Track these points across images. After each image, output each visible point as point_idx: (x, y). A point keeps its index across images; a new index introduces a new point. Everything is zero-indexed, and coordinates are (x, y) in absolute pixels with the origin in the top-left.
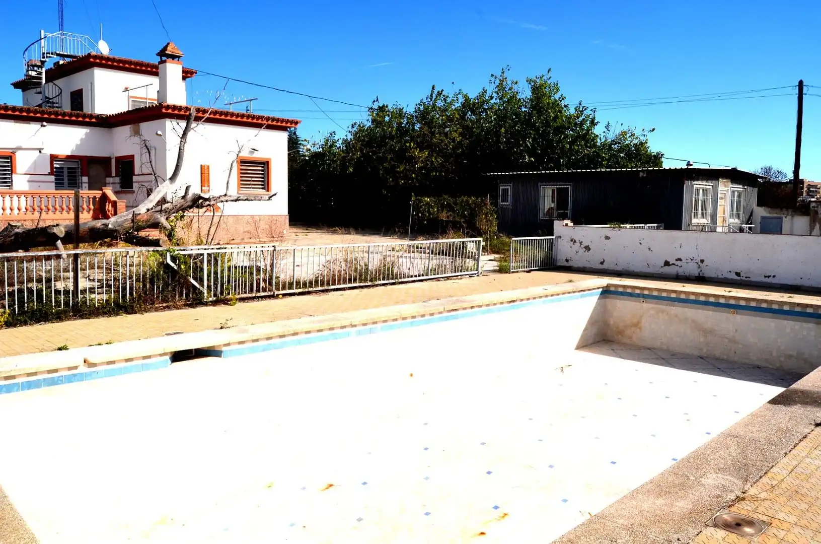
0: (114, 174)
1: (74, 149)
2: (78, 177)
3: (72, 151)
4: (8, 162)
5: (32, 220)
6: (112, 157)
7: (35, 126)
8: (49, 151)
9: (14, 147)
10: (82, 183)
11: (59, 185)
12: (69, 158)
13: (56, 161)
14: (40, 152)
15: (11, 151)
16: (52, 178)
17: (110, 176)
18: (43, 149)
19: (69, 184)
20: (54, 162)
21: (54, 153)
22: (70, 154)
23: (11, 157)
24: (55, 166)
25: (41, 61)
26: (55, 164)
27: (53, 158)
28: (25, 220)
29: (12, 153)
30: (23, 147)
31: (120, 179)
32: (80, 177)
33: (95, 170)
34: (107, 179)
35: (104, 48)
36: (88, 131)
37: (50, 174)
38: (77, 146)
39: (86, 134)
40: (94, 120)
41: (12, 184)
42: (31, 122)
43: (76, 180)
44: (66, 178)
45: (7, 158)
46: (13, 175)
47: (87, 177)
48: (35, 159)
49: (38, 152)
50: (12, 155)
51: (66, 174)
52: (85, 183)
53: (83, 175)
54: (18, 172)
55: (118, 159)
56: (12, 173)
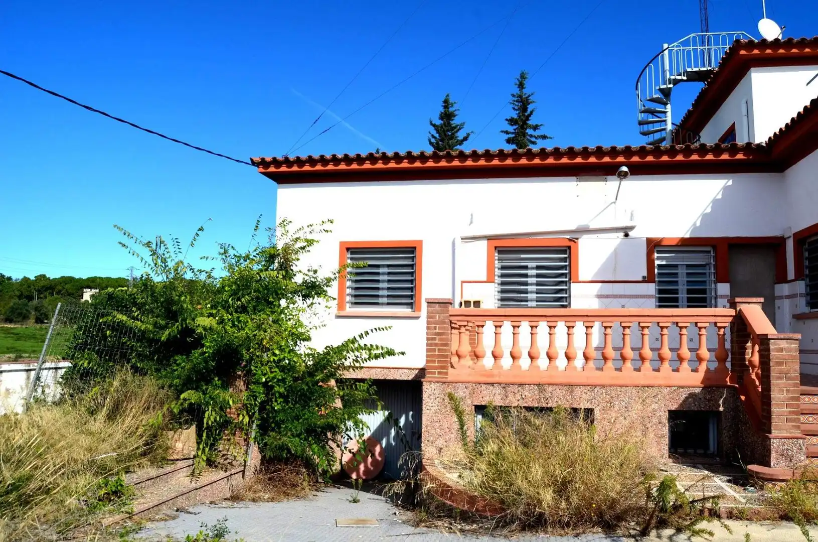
0: (791, 275)
1: (698, 224)
2: (710, 285)
3: (695, 228)
4: (564, 260)
6: (785, 237)
7: (610, 185)
8: (644, 231)
9: (573, 228)
10: (716, 298)
11: (667, 299)
12: (688, 244)
13: (658, 252)
14: (627, 235)
15: (568, 237)
16: (651, 289)
17: (782, 278)
18: (632, 228)
19: (689, 300)
20: (656, 255)
21: (657, 233)
22: (688, 236)
23: (569, 247)
24: (657, 262)
26: (658, 258)
27: (653, 245)
29: (570, 240)
30: (592, 226)
31: (807, 286)
32: (713, 286)
33: (745, 267)
34: (777, 286)
35: (769, 30)
36: (730, 182)
37: (645, 280)
38: (705, 217)
39: (726, 189)
40: (740, 156)
41: (570, 304)
42: (609, 177)
43: (704, 291)
44: (682, 288)
45: (564, 252)
46: (572, 285)
47: (728, 285)
48: (615, 250)
49: (622, 234)
50: (569, 244)
51: (682, 279)
52: (723, 297)
53: (720, 279)
54: (581, 279)
55: (802, 238)
56: (570, 279)
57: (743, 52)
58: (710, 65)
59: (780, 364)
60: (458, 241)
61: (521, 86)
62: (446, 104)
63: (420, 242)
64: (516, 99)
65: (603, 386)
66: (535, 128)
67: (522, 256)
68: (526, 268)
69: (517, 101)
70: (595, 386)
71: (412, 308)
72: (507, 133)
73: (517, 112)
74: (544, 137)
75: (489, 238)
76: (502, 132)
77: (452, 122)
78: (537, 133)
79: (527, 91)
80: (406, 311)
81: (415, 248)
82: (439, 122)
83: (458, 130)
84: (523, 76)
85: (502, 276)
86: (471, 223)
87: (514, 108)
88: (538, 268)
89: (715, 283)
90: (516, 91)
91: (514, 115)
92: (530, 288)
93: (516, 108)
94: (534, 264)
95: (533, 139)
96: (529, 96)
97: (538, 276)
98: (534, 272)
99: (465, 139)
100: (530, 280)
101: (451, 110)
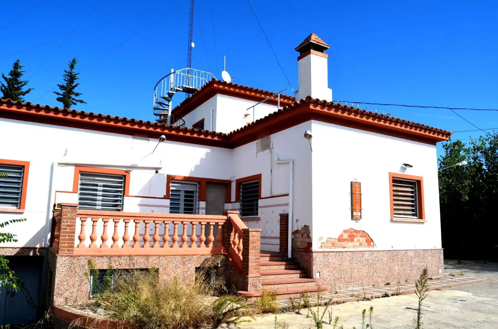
0: (233, 198)
1: (193, 170)
2: (196, 202)
3: (191, 172)
4: (121, 183)
5: (130, 256)
6: (231, 181)
7: (153, 143)
8: (166, 171)
9: (129, 165)
10: (199, 209)
11: (174, 209)
12: (188, 180)
13: (172, 183)
14: (157, 172)
15: (125, 170)
16: (167, 202)
17: (228, 201)
18: (160, 168)
19: (185, 209)
20: (171, 184)
21: (172, 173)
22: (187, 176)
23: (125, 176)
24: (171, 188)
25: (169, 94)
26: (172, 186)
27: (170, 179)
28: (119, 256)
29: (126, 171)
30: (139, 165)
31: (241, 205)
32: (197, 202)
33: (214, 194)
34: (226, 204)
35: (226, 77)
36: (209, 151)
37: (165, 198)
38: (197, 167)
39: (207, 154)
40: (216, 138)
41: (122, 208)
42: (150, 139)
43: (192, 205)
44: (182, 203)
45: (121, 178)
46: (125, 198)
47: (205, 202)
48: (150, 180)
49: (154, 171)
50: (125, 174)
51: (182, 198)
52: (203, 209)
53: (202, 199)
54: (130, 195)
55: (240, 182)
56: (124, 194)
57: (215, 85)
58: (195, 86)
59: (253, 243)
60: (56, 166)
61: (72, 67)
62: (16, 66)
63: (28, 163)
64: (67, 74)
66: (77, 95)
67: (96, 178)
68: (97, 185)
69: (68, 75)
71: (17, 206)
72: (58, 94)
73: (67, 82)
74: (81, 102)
75: (76, 165)
76: (55, 92)
77: (18, 79)
78: (78, 98)
79: (75, 71)
80: (13, 208)
81: (24, 166)
82: (9, 77)
83: (23, 85)
84: (74, 61)
85: (81, 189)
86: (65, 155)
87: (65, 79)
88: (104, 186)
89: (199, 201)
90: (68, 69)
91: (65, 84)
92: (98, 198)
93: (66, 79)
94: (102, 184)
95: (75, 102)
96: (76, 74)
97: (103, 191)
98: (102, 188)
99: (27, 92)
100: (98, 193)
101: (19, 70)
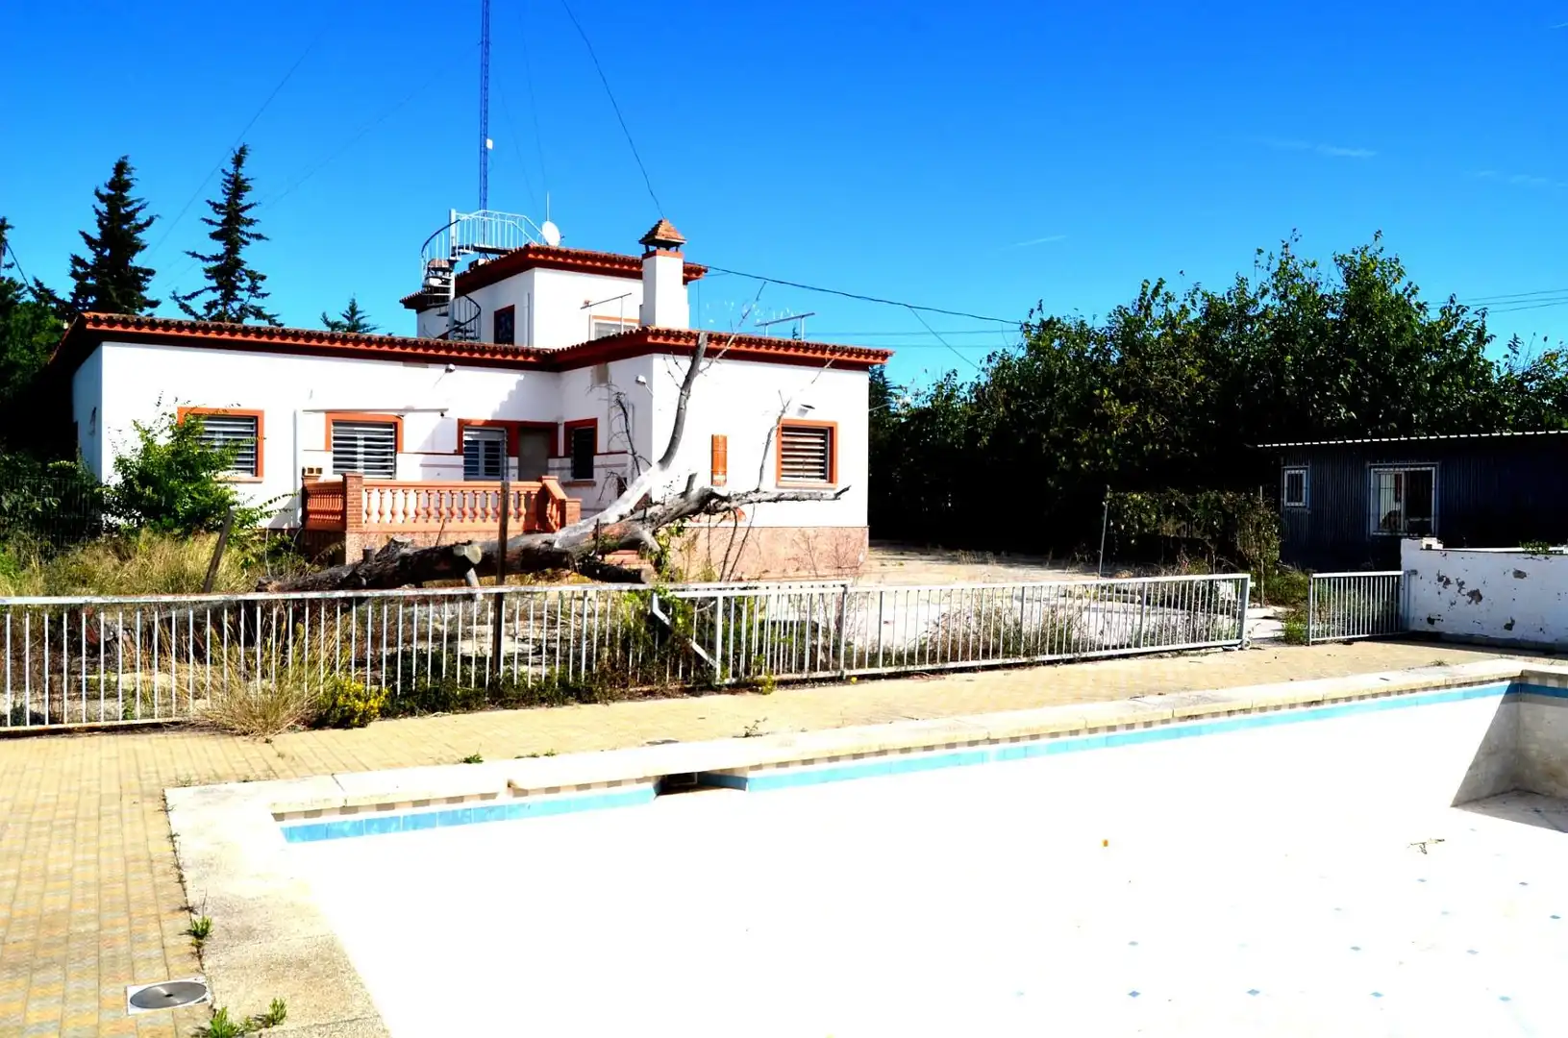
0: (561, 451)
1: (499, 409)
2: (503, 458)
3: (495, 414)
4: (391, 433)
5: (425, 532)
6: (559, 422)
7: (436, 371)
8: (456, 413)
9: (401, 407)
10: (508, 468)
11: (470, 471)
12: (490, 425)
13: (467, 430)
14: (442, 415)
15: (396, 414)
16: (460, 460)
17: (554, 454)
18: (446, 410)
19: (487, 469)
20: (464, 433)
21: (465, 416)
22: (490, 418)
23: (396, 424)
24: (466, 438)
25: (449, 261)
26: (466, 435)
27: (463, 425)
28: (414, 533)
29: (397, 417)
30: (416, 407)
31: (572, 461)
32: (505, 458)
33: (531, 445)
34: (550, 460)
35: (551, 236)
36: (522, 378)
37: (456, 453)
38: (503, 405)
39: (519, 383)
40: (531, 359)
41: (395, 472)
42: (430, 365)
43: (497, 463)
44: (482, 460)
45: (390, 426)
46: (398, 455)
47: (517, 459)
48: (434, 427)
49: (439, 414)
50: (397, 420)
51: (482, 452)
52: (513, 468)
53: (511, 454)
54: (405, 451)
55: (569, 426)
56: (396, 451)
57: (531, 256)
59: (570, 515)
60: (300, 416)
61: (238, 163)
62: (121, 168)
63: (262, 412)
64: (227, 178)
65: (465, 532)
66: (250, 222)
67: (356, 429)
68: (355, 439)
69: (229, 182)
70: (459, 532)
71: (252, 473)
72: (211, 222)
73: (227, 197)
74: (259, 237)
75: (328, 412)
76: (204, 220)
77: (125, 194)
78: (250, 230)
79: (245, 172)
80: (247, 476)
81: (256, 418)
82: (105, 191)
83: (137, 209)
84: (243, 151)
85: (335, 445)
86: (311, 396)
87: (223, 191)
88: (366, 439)
89: (507, 456)
90: (231, 169)
91: (222, 199)
92: (359, 457)
93: (227, 191)
94: (363, 436)
95: (245, 238)
96: (247, 179)
97: (366, 446)
98: (363, 443)
99: (148, 223)
100: (359, 450)
101: (126, 177)
